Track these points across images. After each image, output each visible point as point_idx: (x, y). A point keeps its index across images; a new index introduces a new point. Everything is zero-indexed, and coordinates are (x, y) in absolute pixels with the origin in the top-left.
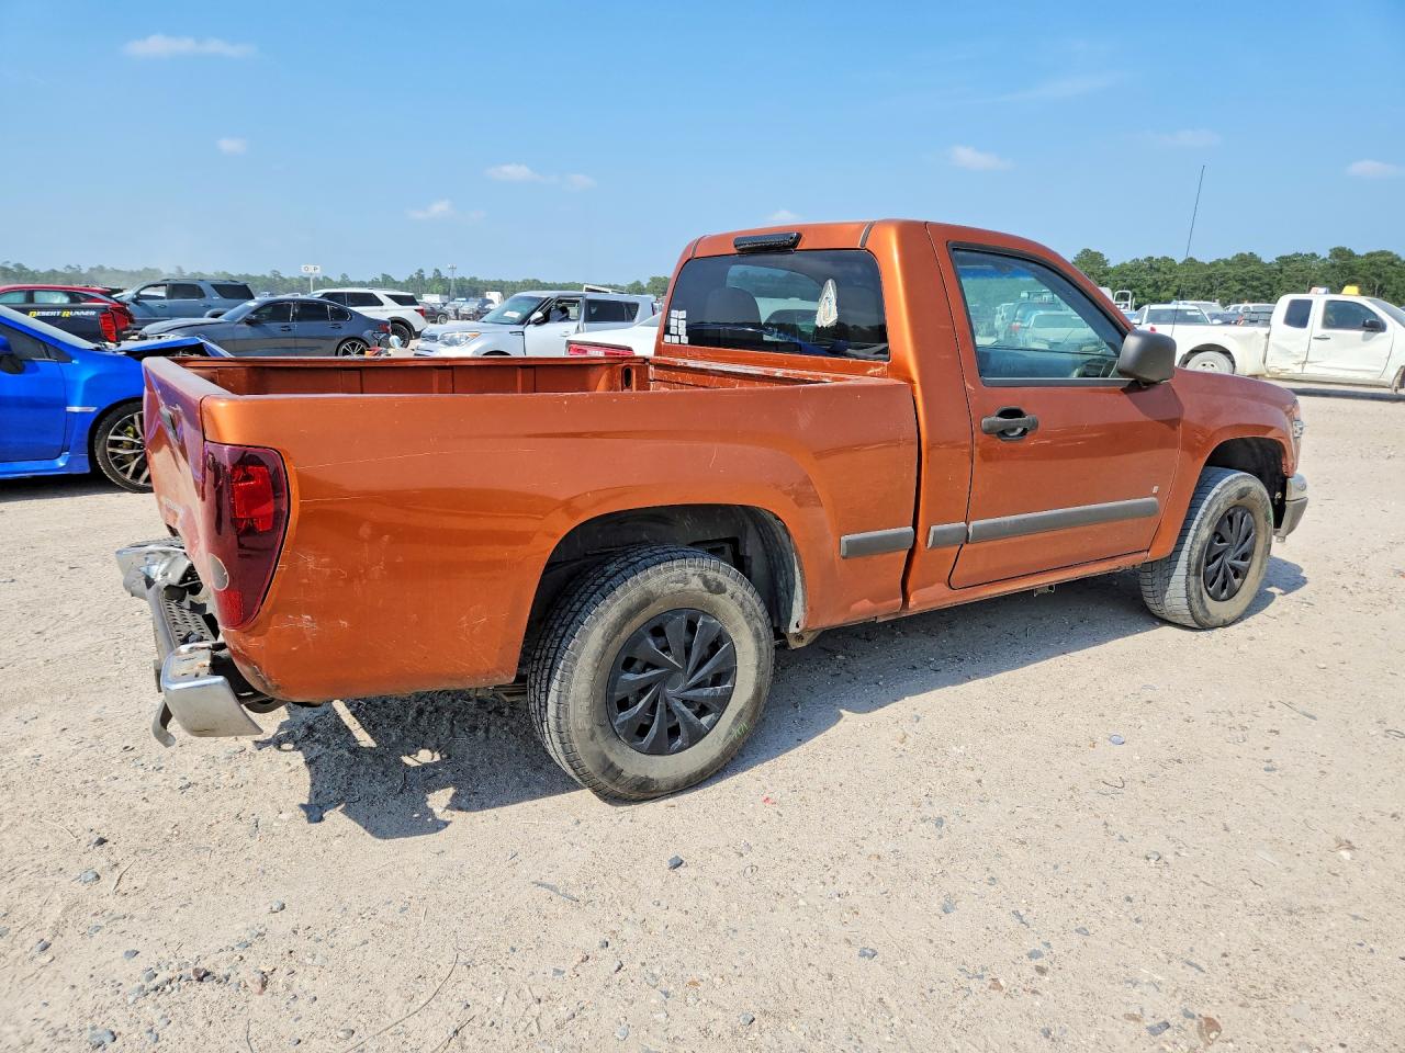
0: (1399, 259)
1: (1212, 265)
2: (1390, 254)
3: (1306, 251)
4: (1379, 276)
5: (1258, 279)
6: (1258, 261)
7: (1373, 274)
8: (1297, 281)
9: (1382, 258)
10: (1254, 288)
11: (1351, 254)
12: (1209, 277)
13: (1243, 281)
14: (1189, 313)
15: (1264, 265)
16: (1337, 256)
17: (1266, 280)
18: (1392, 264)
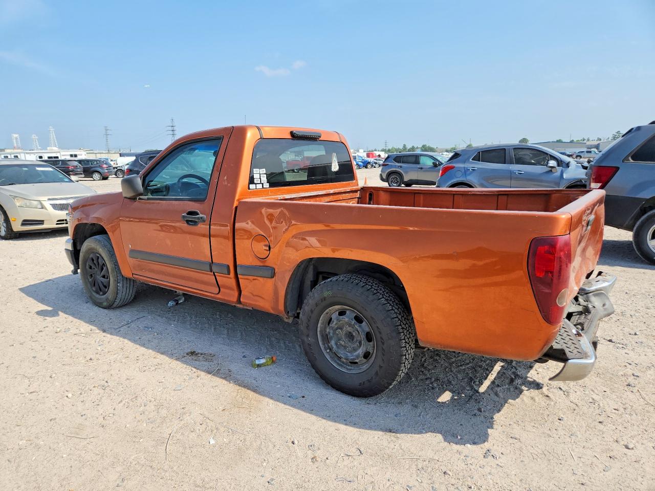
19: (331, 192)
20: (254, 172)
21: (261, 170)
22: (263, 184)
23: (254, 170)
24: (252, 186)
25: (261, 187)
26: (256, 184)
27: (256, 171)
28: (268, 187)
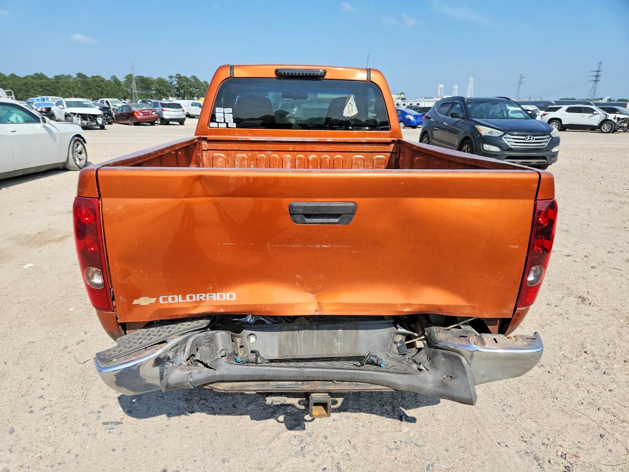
0: (104, 80)
1: (25, 78)
2: (101, 77)
3: (66, 74)
4: (99, 87)
5: (49, 86)
6: (46, 77)
7: (97, 86)
8: (67, 88)
9: (98, 79)
10: (48, 90)
11: (85, 77)
12: (25, 84)
13: (42, 87)
14: (84, 103)
15: (48, 79)
16: (80, 77)
17: (52, 86)
18: (102, 81)
19: (328, 141)
20: (216, 111)
21: (225, 109)
22: (227, 124)
23: (216, 108)
24: (213, 125)
25: (226, 127)
26: (218, 123)
27: (217, 109)
28: (235, 126)
